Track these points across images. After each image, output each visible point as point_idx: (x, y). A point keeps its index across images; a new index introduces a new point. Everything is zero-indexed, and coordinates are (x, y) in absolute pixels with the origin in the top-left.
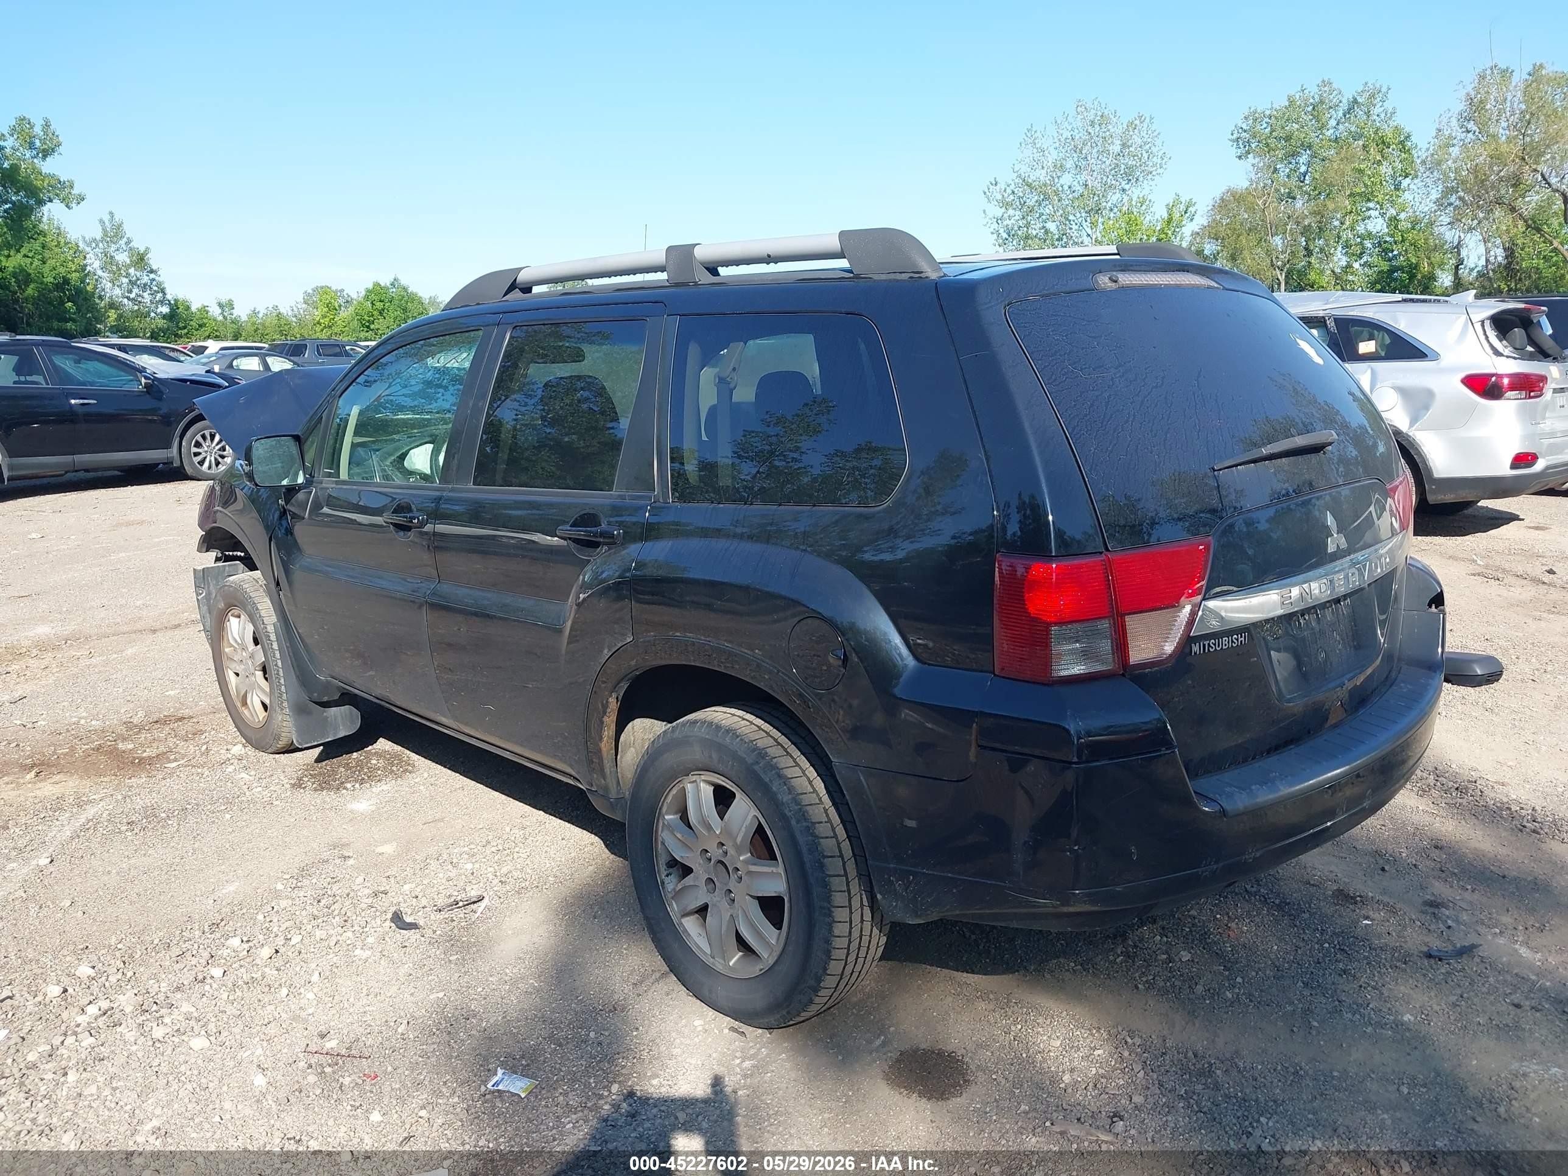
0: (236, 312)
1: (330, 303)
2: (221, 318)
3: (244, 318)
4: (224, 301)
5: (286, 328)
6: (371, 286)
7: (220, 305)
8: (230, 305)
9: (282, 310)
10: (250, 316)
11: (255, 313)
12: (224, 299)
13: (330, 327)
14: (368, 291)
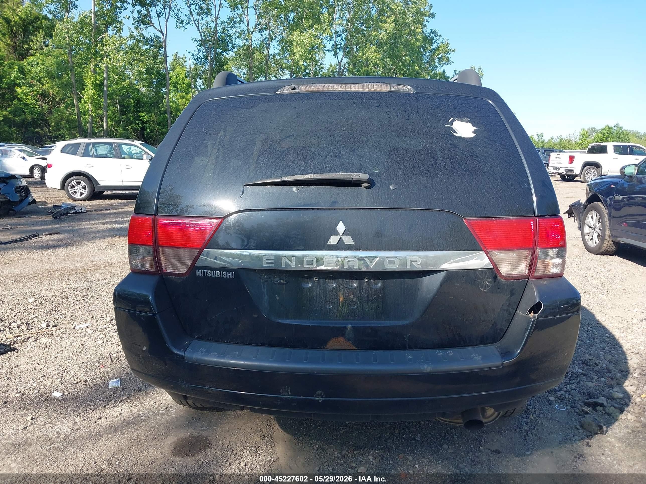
0: (543, 138)
1: (584, 134)
2: (537, 140)
3: (547, 140)
4: (540, 134)
5: (563, 145)
6: (604, 127)
7: (538, 135)
8: (542, 135)
9: (563, 138)
10: (549, 140)
11: (552, 138)
12: (540, 132)
13: (582, 145)
14: (603, 129)
